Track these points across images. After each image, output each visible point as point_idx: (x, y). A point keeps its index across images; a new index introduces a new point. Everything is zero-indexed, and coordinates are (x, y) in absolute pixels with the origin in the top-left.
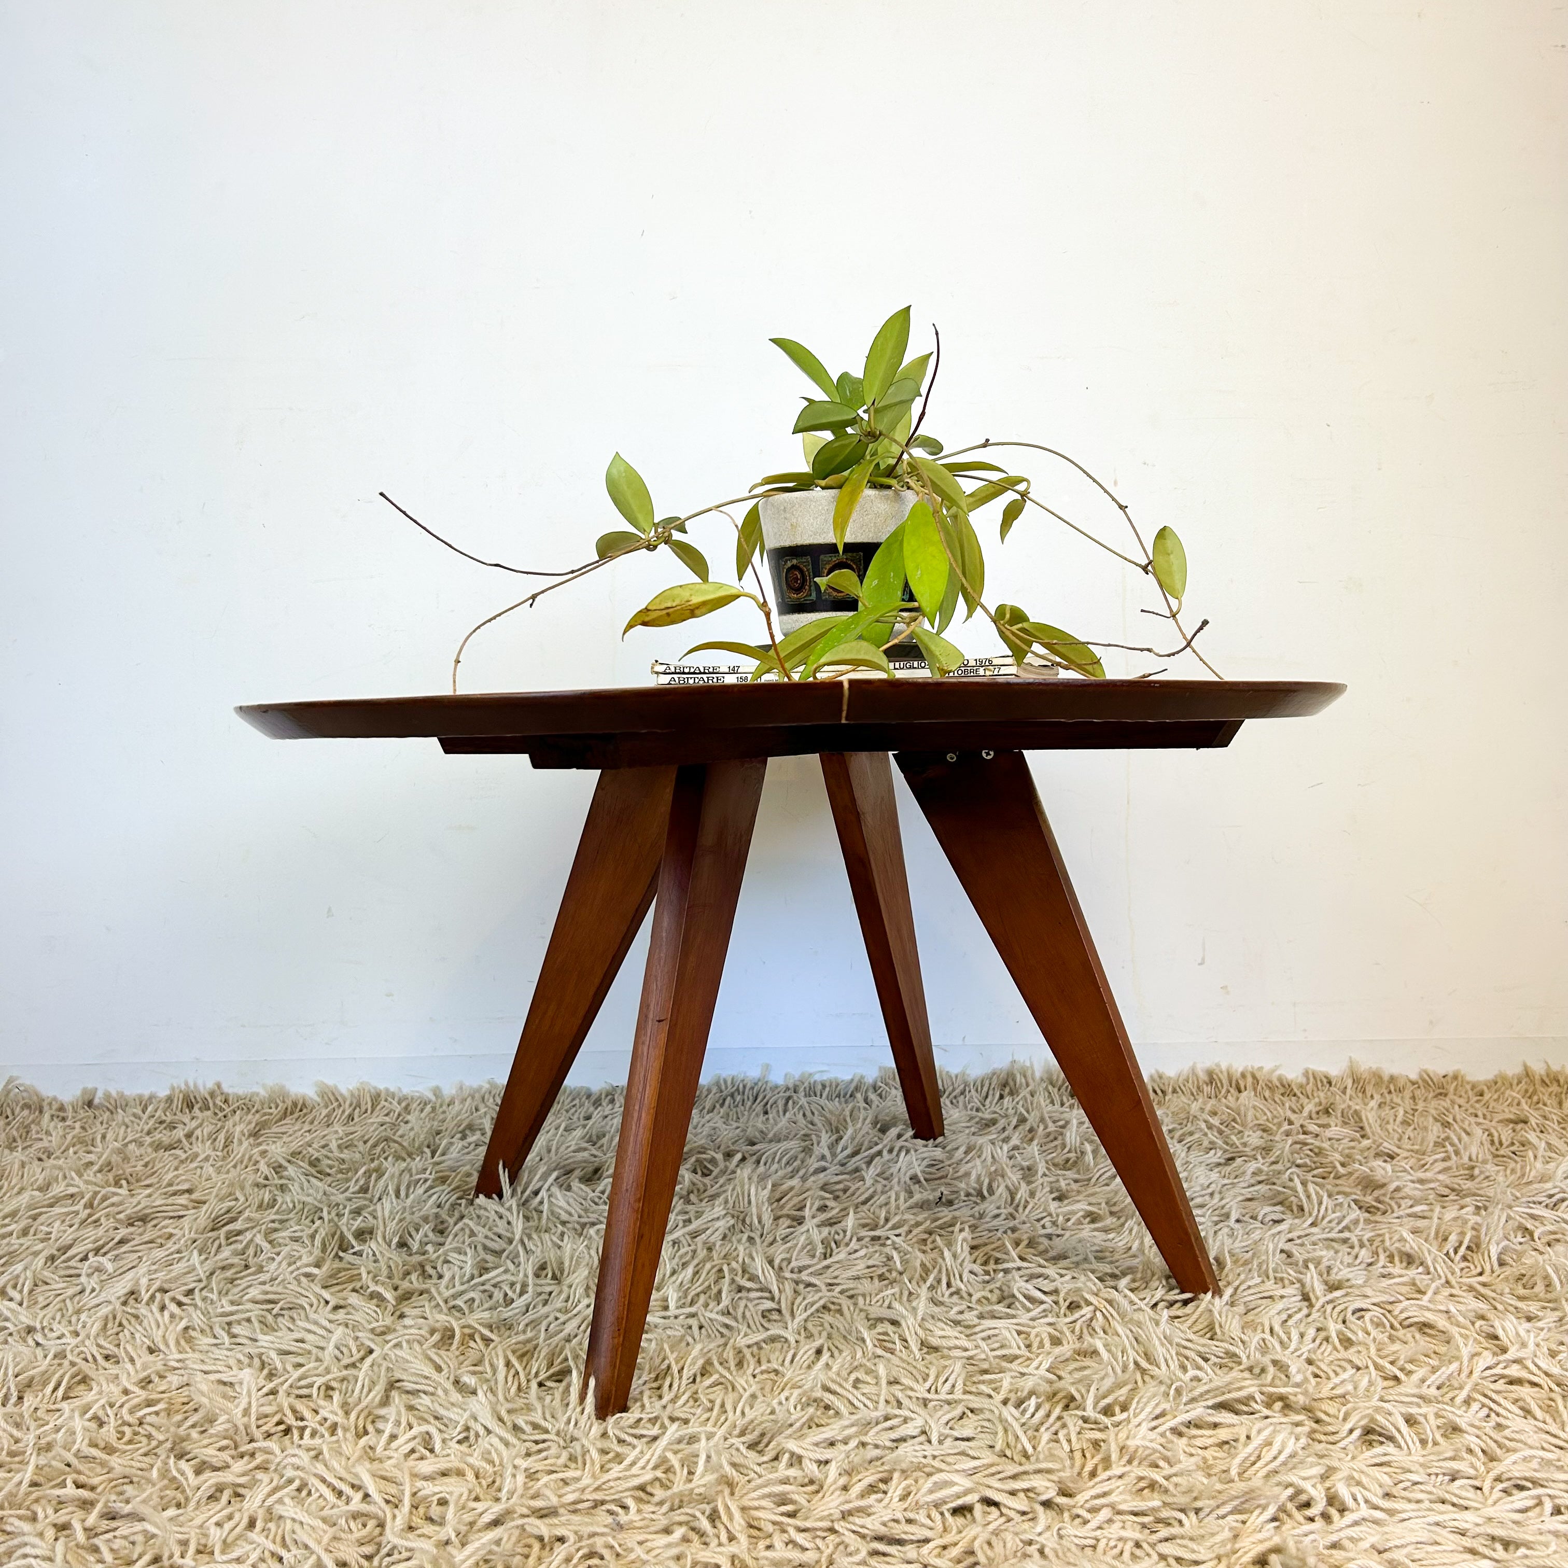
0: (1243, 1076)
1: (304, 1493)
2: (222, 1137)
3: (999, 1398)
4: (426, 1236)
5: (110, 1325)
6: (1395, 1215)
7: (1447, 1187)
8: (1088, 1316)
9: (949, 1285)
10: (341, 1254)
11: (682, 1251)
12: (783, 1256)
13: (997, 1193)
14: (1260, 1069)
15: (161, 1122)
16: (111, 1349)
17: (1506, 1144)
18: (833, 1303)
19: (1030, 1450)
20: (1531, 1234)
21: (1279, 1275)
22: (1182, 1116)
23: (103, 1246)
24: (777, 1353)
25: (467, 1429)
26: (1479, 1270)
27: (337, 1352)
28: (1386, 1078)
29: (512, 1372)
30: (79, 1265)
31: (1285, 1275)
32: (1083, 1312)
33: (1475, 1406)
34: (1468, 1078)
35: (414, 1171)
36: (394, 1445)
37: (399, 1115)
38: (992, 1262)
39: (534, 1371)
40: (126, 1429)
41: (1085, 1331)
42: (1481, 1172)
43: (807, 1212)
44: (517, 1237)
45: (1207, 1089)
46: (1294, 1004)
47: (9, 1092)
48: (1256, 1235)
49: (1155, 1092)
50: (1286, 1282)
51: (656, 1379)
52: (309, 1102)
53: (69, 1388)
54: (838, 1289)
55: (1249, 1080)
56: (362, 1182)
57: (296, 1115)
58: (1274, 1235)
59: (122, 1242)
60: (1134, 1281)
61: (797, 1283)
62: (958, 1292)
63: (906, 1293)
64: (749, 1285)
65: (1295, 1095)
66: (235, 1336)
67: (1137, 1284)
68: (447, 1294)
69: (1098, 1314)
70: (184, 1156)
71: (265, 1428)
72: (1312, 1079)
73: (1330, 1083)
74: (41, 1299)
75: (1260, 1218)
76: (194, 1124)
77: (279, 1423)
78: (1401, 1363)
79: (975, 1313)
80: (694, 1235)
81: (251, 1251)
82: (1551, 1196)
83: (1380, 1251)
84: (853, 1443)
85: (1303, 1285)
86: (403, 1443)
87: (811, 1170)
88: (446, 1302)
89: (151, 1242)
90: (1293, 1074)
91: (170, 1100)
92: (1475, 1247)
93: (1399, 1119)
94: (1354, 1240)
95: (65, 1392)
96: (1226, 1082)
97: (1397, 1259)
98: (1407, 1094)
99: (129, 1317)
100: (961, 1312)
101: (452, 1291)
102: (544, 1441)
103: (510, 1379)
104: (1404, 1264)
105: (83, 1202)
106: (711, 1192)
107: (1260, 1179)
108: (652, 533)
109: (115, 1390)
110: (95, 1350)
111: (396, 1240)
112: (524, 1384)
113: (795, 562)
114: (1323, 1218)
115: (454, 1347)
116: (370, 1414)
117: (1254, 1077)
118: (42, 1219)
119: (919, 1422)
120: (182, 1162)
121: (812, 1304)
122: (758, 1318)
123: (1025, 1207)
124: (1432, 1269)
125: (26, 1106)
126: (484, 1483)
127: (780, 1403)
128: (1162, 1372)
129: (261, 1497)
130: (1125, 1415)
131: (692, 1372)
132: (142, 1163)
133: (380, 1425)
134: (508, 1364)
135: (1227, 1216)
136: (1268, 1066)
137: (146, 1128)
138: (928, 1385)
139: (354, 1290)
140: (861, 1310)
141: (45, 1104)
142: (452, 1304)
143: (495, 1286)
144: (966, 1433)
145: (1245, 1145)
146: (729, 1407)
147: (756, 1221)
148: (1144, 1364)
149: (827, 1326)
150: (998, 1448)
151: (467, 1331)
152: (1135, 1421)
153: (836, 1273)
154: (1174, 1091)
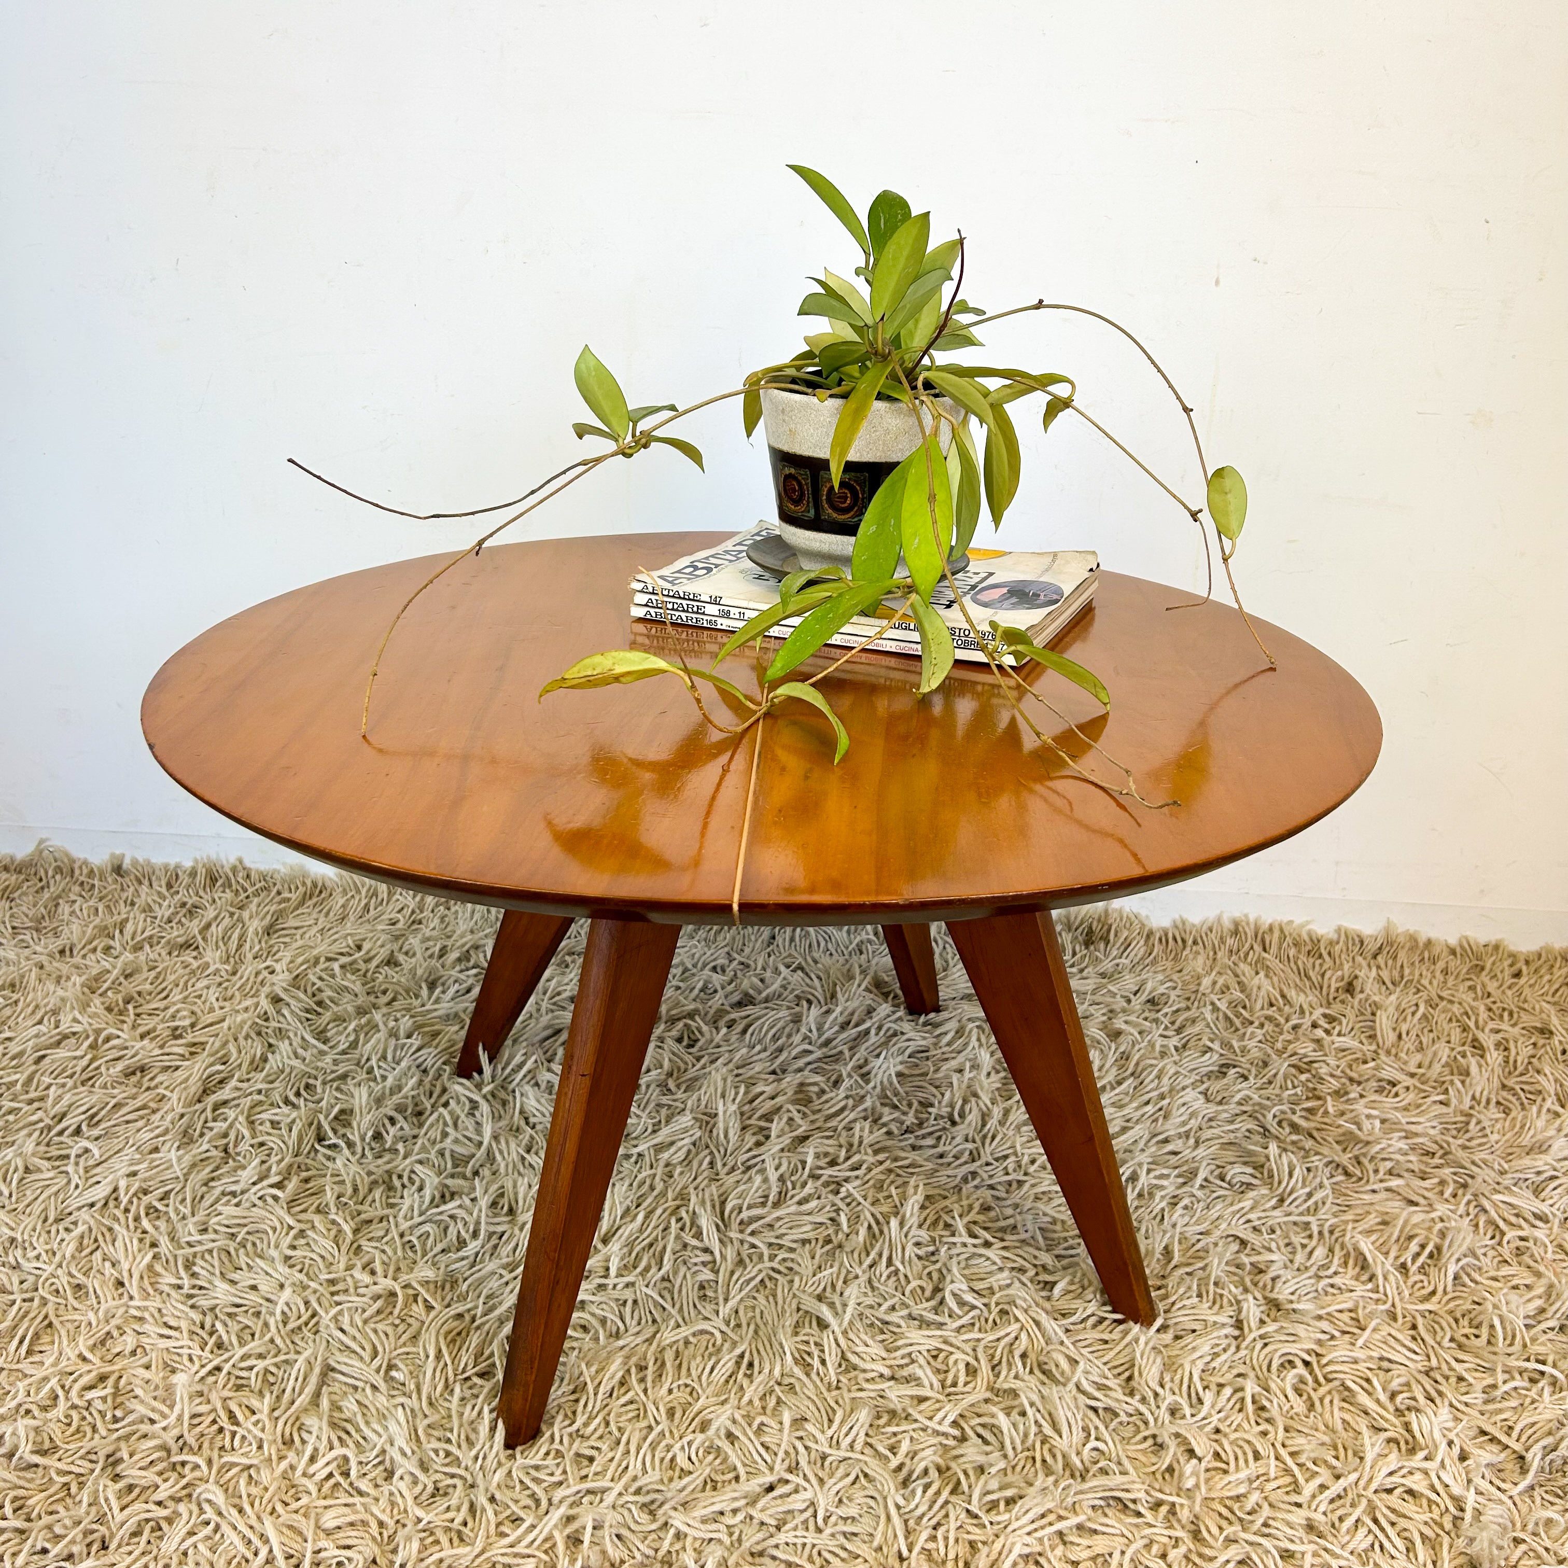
0: (1271, 929)
1: (218, 1536)
2: (236, 936)
3: (894, 1462)
4: (402, 1129)
5: (86, 1242)
6: (1369, 1188)
7: (1436, 1142)
8: (1013, 1335)
9: (890, 1262)
10: (317, 1147)
11: (644, 1174)
12: (735, 1202)
13: (969, 1118)
14: (1291, 922)
15: (184, 905)
16: (81, 1279)
17: (1520, 1069)
18: (770, 1278)
19: (905, 1553)
20: (1503, 1234)
21: (1219, 1291)
22: (1193, 987)
23: (96, 1114)
24: (699, 1359)
25: (384, 1451)
26: (1431, 1288)
27: (286, 1309)
28: (1422, 940)
29: (442, 1364)
30: (69, 1141)
31: (1225, 1292)
32: (1008, 1330)
33: (1362, 1531)
34: (1513, 948)
35: (402, 1033)
36: (311, 1470)
37: (413, 912)
38: (941, 1224)
39: (462, 1365)
40: (74, 1413)
41: (1004, 1360)
42: (1479, 1122)
43: (775, 1127)
44: (486, 1143)
45: (1230, 941)
46: (1337, 863)
47: (41, 852)
48: (1214, 1213)
49: (1175, 939)
50: (1225, 1300)
51: (573, 1392)
52: (328, 884)
53: (37, 1336)
54: (782, 1255)
55: (1276, 934)
56: (352, 1038)
57: (315, 900)
58: (1234, 1213)
59: (118, 1106)
60: (1072, 1283)
61: (742, 1242)
62: (896, 1272)
63: (844, 1272)
64: (695, 1242)
65: (1320, 956)
66: (194, 1275)
67: (1073, 1288)
68: (405, 1225)
69: (1024, 1336)
70: (195, 964)
71: (198, 1429)
72: (1343, 938)
73: (1362, 942)
74: (28, 1192)
75: (1228, 1178)
76: (211, 913)
77: (214, 1422)
78: (1302, 1459)
79: (905, 1312)
80: (659, 1148)
81: (232, 1136)
82: (1539, 1173)
83: (1337, 1248)
84: (740, 1516)
85: (1240, 1311)
86: (320, 1469)
87: (794, 1053)
88: (402, 1235)
89: (144, 1107)
90: (1324, 929)
91: (193, 874)
92: (1436, 1255)
93: (1419, 1014)
94: (1315, 1229)
95: (31, 1345)
96: (1250, 934)
97: (1351, 1262)
98: (1441, 965)
99: (105, 1230)
100: (893, 1308)
101: (409, 1223)
102: (453, 1476)
103: (438, 1374)
104: (1357, 1269)
105: (86, 1044)
106: (691, 1073)
107: (1244, 1108)
108: (629, 438)
109: (73, 1355)
110: (65, 1279)
111: (370, 1134)
112: (451, 1379)
113: (793, 471)
114: (1290, 1194)
115: (396, 1312)
116: (297, 1419)
117: (1282, 930)
118: (47, 1061)
119: (809, 1495)
120: (193, 972)
121: (748, 1282)
122: (694, 1295)
123: (993, 1138)
124: (1381, 1289)
125: (59, 870)
126: (385, 1535)
127: (683, 1448)
128: (1061, 1444)
129: (177, 1540)
130: (1006, 1516)
131: (609, 1387)
132: (153, 974)
133: (305, 1436)
134: (439, 1355)
135: (1194, 1173)
136: (1298, 921)
137: (167, 914)
138: (830, 1433)
139: (318, 1211)
140: (795, 1296)
141: (76, 866)
142: (406, 1239)
143: (451, 1217)
144: (853, 1511)
145: (1244, 1050)
146: (633, 1449)
147: (722, 1136)
148: (1048, 1430)
149: (758, 1311)
150: (875, 1544)
151: (411, 1292)
152: (1015, 1525)
153: (783, 1231)
154: (1195, 943)
